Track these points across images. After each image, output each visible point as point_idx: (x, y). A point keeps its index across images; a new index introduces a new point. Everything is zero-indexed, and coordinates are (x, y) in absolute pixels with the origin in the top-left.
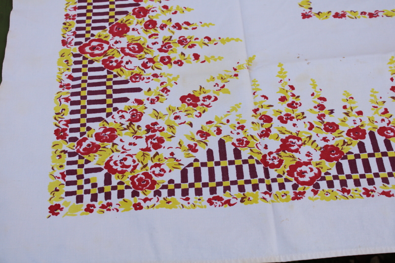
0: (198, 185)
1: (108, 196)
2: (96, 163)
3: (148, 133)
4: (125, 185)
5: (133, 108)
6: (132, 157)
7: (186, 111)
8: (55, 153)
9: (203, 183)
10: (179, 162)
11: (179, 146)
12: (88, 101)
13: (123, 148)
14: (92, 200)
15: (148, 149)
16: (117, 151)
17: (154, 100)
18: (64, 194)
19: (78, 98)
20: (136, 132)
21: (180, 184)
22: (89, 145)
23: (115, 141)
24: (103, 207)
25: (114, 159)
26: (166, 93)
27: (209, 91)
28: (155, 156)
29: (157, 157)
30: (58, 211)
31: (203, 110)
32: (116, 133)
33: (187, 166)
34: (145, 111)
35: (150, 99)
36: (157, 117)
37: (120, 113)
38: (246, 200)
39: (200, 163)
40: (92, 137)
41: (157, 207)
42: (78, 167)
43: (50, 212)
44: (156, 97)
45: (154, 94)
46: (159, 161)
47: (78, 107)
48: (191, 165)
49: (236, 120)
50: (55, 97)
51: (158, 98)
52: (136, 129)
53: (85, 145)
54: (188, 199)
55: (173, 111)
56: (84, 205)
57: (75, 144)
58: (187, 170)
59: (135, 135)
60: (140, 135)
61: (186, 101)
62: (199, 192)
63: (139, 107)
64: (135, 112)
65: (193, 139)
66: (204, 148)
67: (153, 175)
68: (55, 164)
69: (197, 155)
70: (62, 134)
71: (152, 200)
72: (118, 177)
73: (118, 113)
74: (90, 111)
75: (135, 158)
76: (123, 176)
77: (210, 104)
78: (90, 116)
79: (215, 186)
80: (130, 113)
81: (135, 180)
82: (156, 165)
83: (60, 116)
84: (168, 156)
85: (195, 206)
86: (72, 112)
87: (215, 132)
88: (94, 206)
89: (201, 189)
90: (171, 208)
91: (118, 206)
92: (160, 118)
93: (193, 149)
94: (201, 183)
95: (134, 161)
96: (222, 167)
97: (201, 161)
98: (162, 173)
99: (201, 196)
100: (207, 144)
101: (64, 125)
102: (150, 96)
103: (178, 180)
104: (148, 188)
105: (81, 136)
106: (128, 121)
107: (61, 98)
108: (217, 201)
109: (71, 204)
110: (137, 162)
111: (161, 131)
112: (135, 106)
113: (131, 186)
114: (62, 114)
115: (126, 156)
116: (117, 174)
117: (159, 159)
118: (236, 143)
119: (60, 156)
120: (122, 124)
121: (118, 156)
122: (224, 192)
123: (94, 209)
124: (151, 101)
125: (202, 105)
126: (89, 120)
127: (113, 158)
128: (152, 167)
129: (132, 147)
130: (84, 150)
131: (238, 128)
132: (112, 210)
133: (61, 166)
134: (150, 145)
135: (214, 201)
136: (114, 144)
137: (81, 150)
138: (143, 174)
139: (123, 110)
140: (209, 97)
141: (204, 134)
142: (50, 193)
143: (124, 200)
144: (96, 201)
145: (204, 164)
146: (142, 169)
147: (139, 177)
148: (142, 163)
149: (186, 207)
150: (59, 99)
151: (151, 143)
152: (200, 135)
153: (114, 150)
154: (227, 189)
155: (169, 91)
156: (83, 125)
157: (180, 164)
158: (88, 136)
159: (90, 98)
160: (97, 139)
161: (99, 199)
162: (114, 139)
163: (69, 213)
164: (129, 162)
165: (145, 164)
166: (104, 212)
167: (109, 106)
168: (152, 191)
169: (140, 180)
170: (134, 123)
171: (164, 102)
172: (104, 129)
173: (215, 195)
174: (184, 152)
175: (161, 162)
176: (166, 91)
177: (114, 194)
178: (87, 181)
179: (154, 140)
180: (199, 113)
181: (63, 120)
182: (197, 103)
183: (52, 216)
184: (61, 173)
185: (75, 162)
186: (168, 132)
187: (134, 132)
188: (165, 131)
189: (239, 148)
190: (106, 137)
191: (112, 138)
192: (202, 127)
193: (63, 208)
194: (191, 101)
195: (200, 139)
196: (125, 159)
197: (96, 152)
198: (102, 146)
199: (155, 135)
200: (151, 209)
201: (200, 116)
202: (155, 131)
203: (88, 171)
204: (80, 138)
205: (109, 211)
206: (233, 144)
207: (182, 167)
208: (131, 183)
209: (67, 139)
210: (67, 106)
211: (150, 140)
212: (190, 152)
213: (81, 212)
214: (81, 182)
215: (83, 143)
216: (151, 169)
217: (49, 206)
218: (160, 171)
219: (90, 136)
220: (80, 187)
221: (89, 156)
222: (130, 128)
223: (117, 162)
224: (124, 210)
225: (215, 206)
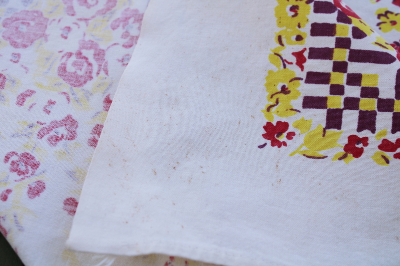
14: (360, 127)
24: (386, 146)
30: (284, 138)
43: (265, 136)
56: (341, 137)
123: (365, 148)
133: (299, 38)
142: (269, 96)
144: (373, 130)
166: (387, 160)
178: (355, 79)
183: (269, 145)
193: (293, 134)
205: (399, 160)
214: (340, 79)
217: (265, 123)
220: (337, 90)
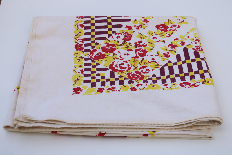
0: (173, 76)
1: (113, 83)
2: (103, 65)
3: (136, 47)
4: (124, 77)
5: (125, 32)
6: (127, 62)
7: (160, 34)
8: (76, 58)
9: (175, 75)
10: (158, 64)
11: (157, 54)
12: (95, 27)
13: (120, 57)
14: (101, 86)
15: (137, 57)
16: (117, 58)
17: (139, 27)
18: (83, 82)
19: (89, 25)
20: (128, 47)
21: (160, 77)
22: (98, 54)
23: (115, 52)
24: (109, 89)
25: (116, 63)
26: (146, 23)
27: (174, 22)
28: (142, 61)
29: (143, 62)
30: (79, 91)
31: (172, 33)
32: (115, 47)
33: (164, 66)
34: (133, 34)
35: (136, 26)
36: (141, 38)
37: (117, 34)
38: (206, 82)
39: (172, 63)
40: (99, 49)
41: (146, 89)
42: (92, 67)
43: (73, 91)
44: (140, 25)
45: (138, 23)
46: (145, 64)
47: (89, 31)
48: (166, 65)
49: (194, 36)
50: (74, 24)
51: (141, 26)
52: (128, 45)
53: (95, 54)
54: (166, 85)
55: (151, 34)
56: (97, 88)
57: (89, 53)
58: (164, 68)
59: (128, 49)
60: (131, 49)
61: (160, 28)
62: (173, 80)
63: (129, 31)
64: (127, 34)
65: (166, 50)
66: (174, 54)
67: (142, 73)
68: (76, 64)
69: (170, 59)
70: (80, 47)
71: (142, 85)
72: (119, 73)
73: (116, 34)
74: (97, 33)
75: (129, 63)
76: (122, 73)
77: (175, 29)
78: (97, 36)
79: (184, 76)
80: (123, 35)
81: (130, 75)
82: (143, 67)
83: (78, 36)
84: (150, 60)
85: (171, 88)
86: (86, 34)
87: (181, 44)
88: (103, 89)
89: (175, 78)
90: (155, 89)
91: (120, 89)
92: (143, 38)
93: (167, 55)
94: (174, 75)
95: (128, 65)
96: (187, 64)
97: (173, 62)
98: (148, 71)
99: (175, 83)
100: (176, 52)
101: (80, 42)
102: (136, 24)
103: (158, 75)
104: (139, 79)
105: (92, 49)
106: (122, 40)
107: (78, 25)
108: (186, 85)
109: (88, 88)
110: (130, 66)
111: (144, 46)
112: (127, 30)
113: (128, 78)
114: (79, 35)
115: (123, 62)
116: (118, 72)
117: (145, 63)
118: (196, 48)
119: (79, 60)
120: (119, 42)
121: (118, 62)
122: (191, 79)
123: (104, 91)
124: (137, 28)
125: (170, 30)
126: (97, 39)
127: (114, 63)
128: (140, 68)
129: (126, 56)
130: (94, 57)
131: (196, 40)
132: (115, 91)
133: (81, 66)
134: (138, 55)
135: (184, 85)
136: (114, 54)
137: (93, 57)
138: (135, 72)
139: (119, 33)
140: (175, 26)
141: (173, 46)
142: (73, 81)
143: (124, 86)
144: (105, 86)
145: (175, 64)
146: (134, 69)
147: (132, 73)
148: (134, 66)
149: (165, 89)
150: (77, 25)
151: (139, 53)
152: (171, 47)
153: (115, 58)
154: (192, 77)
155: (148, 22)
156: (93, 42)
157: (159, 65)
158: (97, 49)
159: (97, 24)
160: (103, 51)
161: (106, 85)
162: (114, 51)
163: (87, 93)
164: (125, 65)
165: (136, 67)
166: (110, 92)
167: (110, 30)
168: (142, 81)
169: (133, 75)
170: (126, 41)
171: (145, 28)
172: (107, 44)
173: (184, 81)
174: (161, 57)
175: (146, 65)
176: (146, 21)
177: (117, 82)
178: (98, 75)
179: (141, 51)
180: (169, 35)
181: (80, 39)
182: (167, 29)
183: (75, 94)
184: (80, 70)
185: (90, 64)
186: (149, 47)
187: (127, 47)
188: (147, 46)
189: (198, 51)
190: (109, 49)
191: (113, 50)
192: (171, 43)
193: (82, 90)
194: (163, 28)
195: (171, 49)
196: (123, 64)
197: (103, 58)
198: (106, 55)
199: (141, 49)
200: (142, 91)
201: (170, 36)
202: (141, 46)
203: (98, 69)
204: (92, 50)
205: (113, 92)
206: (193, 49)
207: (160, 67)
208: (128, 76)
209: (83, 50)
210: (82, 30)
211: (138, 52)
212: (165, 57)
213: (95, 92)
214: (94, 75)
215: (94, 53)
216: (140, 69)
217: (73, 88)
218: (146, 70)
219: (98, 48)
220: (93, 78)
221: (99, 61)
222: (124, 44)
223: (117, 66)
224: (124, 91)
225: (186, 87)
